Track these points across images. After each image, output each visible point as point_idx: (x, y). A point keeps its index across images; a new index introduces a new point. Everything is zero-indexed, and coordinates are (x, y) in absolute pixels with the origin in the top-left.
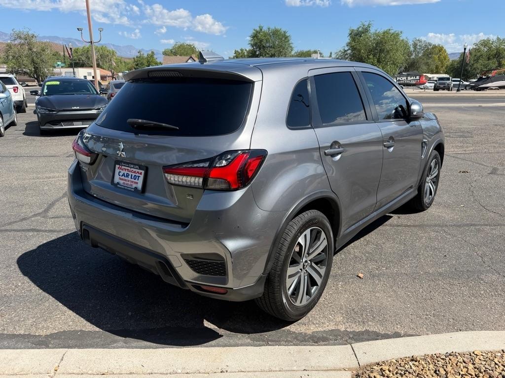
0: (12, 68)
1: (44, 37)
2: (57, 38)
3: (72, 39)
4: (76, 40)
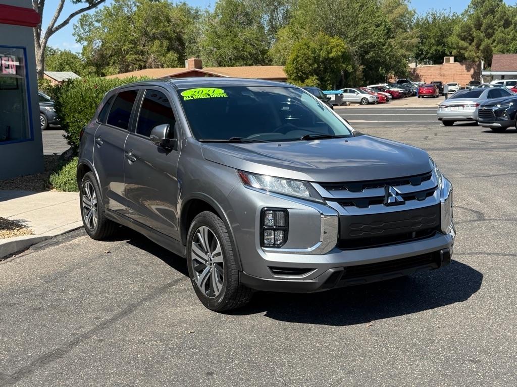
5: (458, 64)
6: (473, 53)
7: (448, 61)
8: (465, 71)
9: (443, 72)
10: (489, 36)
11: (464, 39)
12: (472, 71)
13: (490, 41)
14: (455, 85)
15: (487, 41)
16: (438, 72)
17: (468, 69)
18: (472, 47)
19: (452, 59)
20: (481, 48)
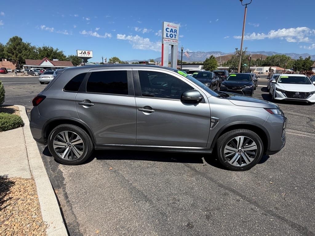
0: (232, 67)
1: (258, 52)
2: (264, 52)
3: (271, 52)
4: (273, 52)
5: (9, 62)
6: (15, 58)
7: (4, 60)
8: (13, 65)
9: (3, 64)
10: (20, 53)
11: (9, 53)
12: (15, 65)
13: (21, 54)
14: (10, 69)
15: (19, 55)
16: (1, 64)
17: (14, 64)
18: (14, 56)
19: (6, 60)
20: (18, 57)
